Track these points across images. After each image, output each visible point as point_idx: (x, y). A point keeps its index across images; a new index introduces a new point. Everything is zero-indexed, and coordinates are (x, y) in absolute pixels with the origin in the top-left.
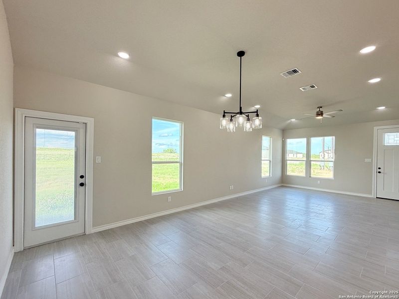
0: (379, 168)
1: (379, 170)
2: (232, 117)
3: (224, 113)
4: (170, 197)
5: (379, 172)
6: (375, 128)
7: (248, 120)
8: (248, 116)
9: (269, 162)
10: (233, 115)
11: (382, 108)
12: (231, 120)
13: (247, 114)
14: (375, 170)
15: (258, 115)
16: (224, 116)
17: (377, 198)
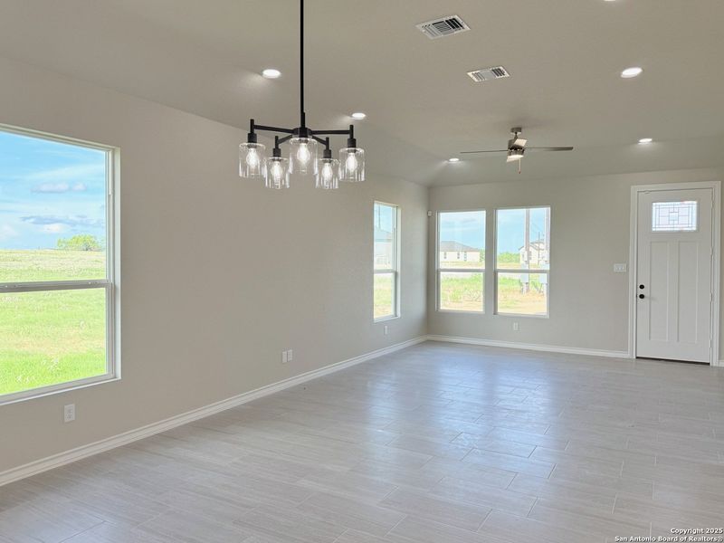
0: (642, 287)
1: (641, 292)
2: (278, 141)
3: (253, 126)
4: (72, 406)
5: (642, 296)
6: (634, 189)
7: (328, 154)
8: (326, 142)
9: (391, 276)
10: (282, 135)
11: (645, 142)
12: (277, 152)
13: (323, 137)
14: (633, 291)
15: (352, 143)
16: (252, 138)
17: (637, 358)
